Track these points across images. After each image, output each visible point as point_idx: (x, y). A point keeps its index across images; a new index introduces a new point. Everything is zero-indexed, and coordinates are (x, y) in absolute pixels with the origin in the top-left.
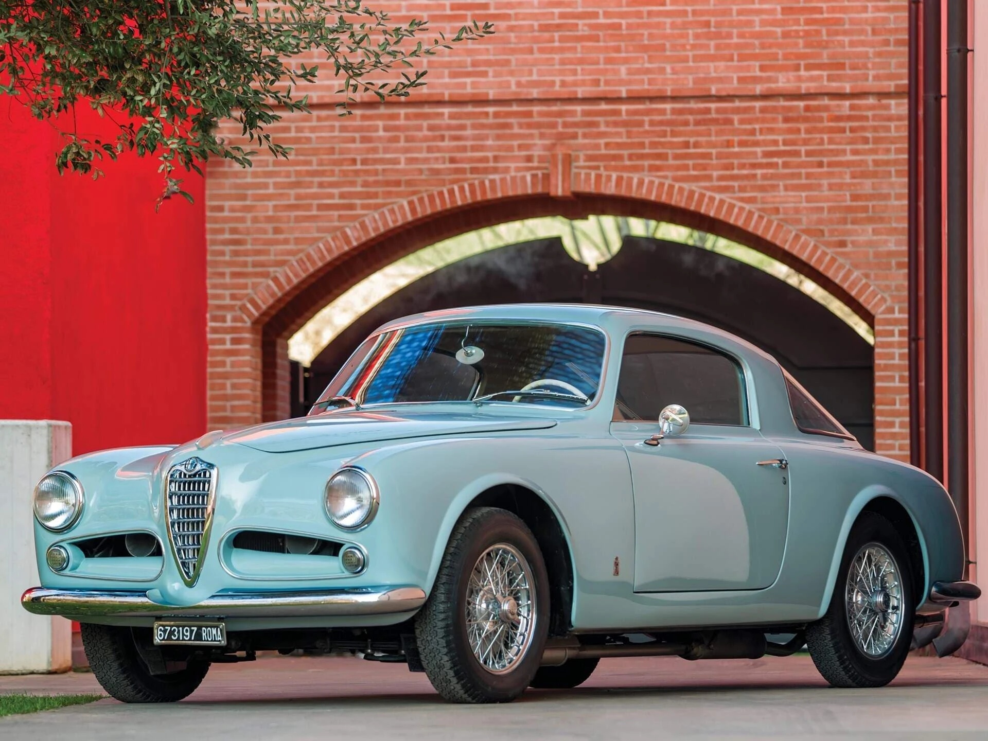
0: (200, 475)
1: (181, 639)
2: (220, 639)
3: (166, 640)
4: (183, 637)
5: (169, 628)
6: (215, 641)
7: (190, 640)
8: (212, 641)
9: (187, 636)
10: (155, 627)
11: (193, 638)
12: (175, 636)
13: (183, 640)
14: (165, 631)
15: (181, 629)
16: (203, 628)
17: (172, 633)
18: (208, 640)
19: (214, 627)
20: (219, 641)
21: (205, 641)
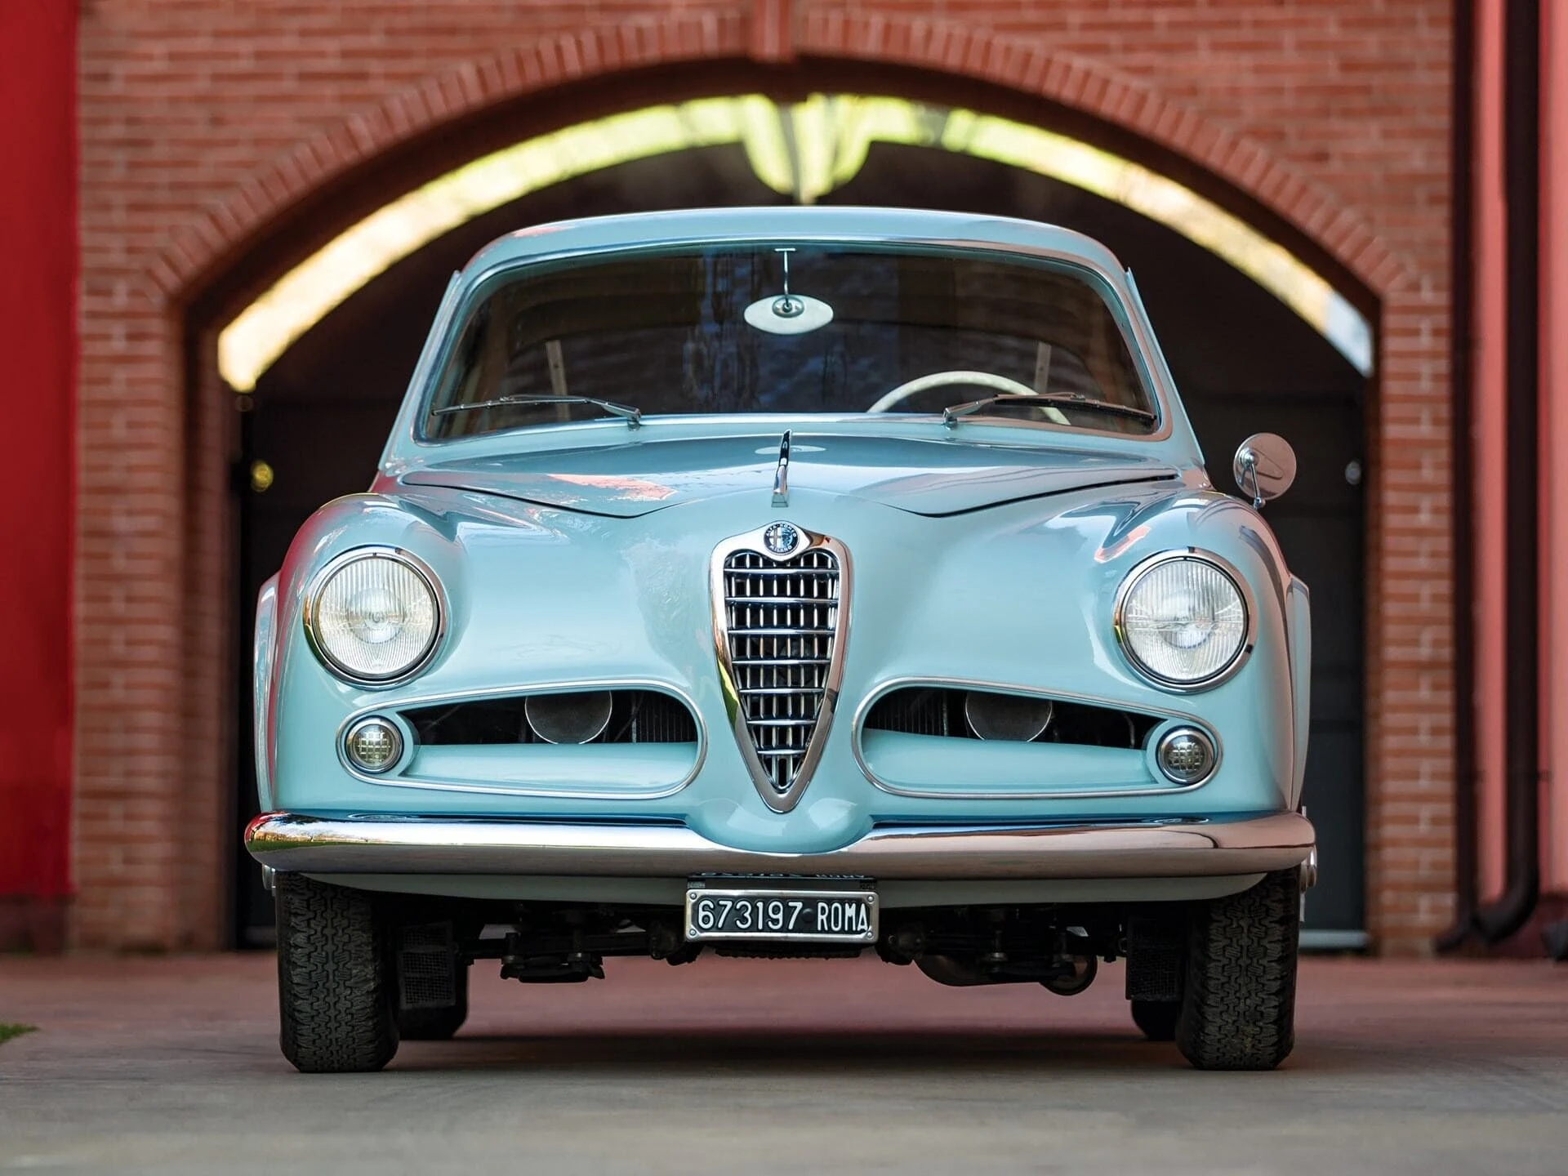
0: (809, 564)
1: (760, 927)
2: (865, 927)
3: (720, 930)
4: (765, 924)
5: (729, 904)
6: (850, 931)
7: (784, 929)
8: (842, 931)
9: (776, 921)
10: (690, 902)
11: (791, 927)
12: (743, 921)
13: (766, 929)
14: (717, 910)
15: (760, 905)
16: (821, 905)
17: (737, 914)
18: (830, 931)
19: (850, 901)
20: (863, 931)
21: (823, 931)
